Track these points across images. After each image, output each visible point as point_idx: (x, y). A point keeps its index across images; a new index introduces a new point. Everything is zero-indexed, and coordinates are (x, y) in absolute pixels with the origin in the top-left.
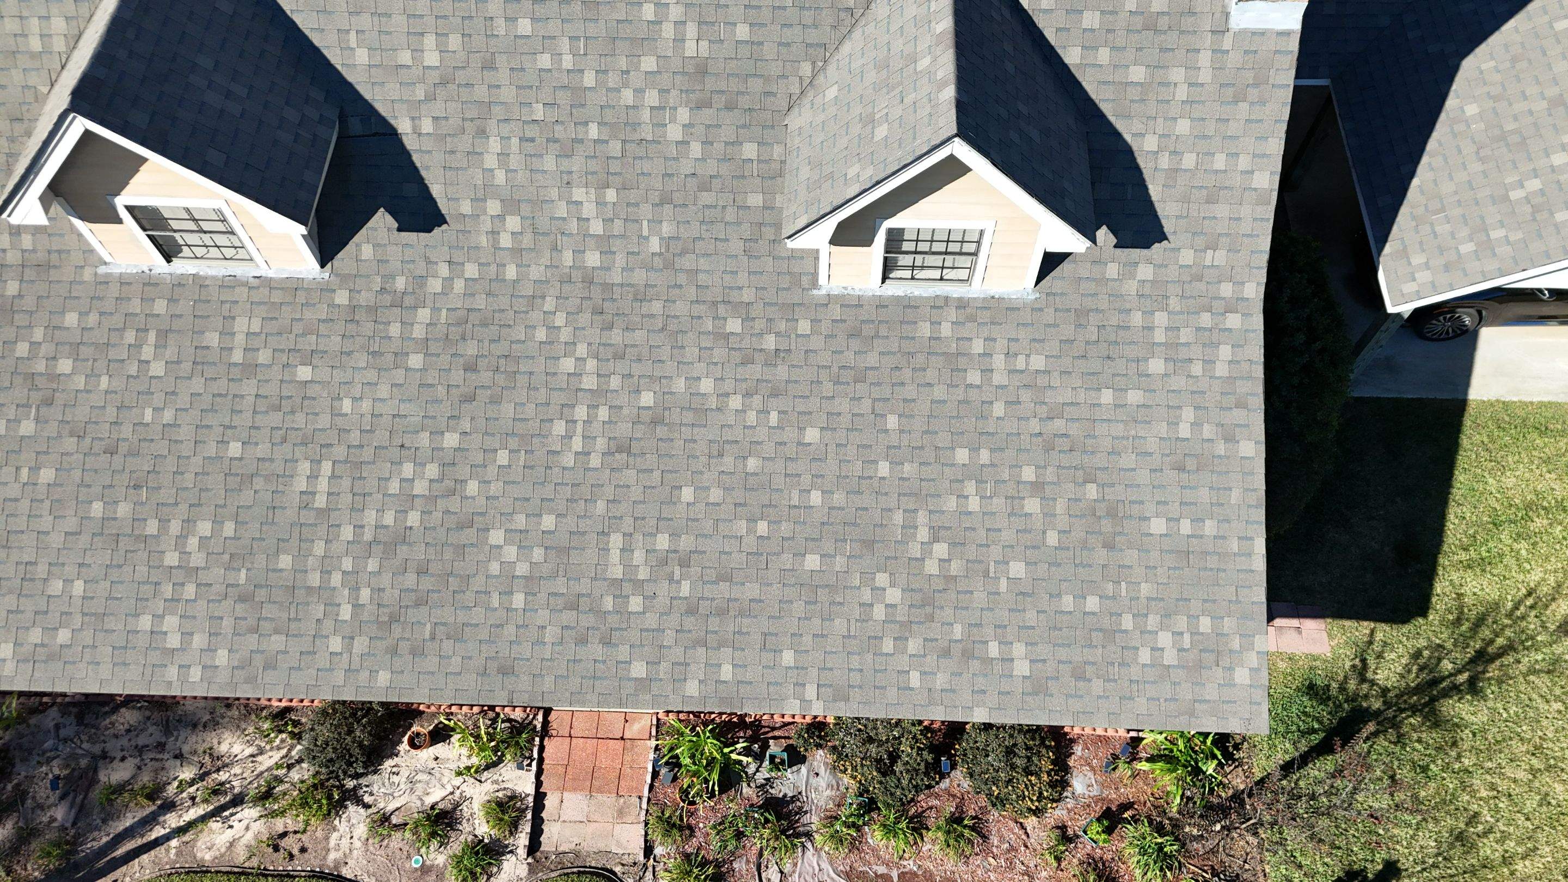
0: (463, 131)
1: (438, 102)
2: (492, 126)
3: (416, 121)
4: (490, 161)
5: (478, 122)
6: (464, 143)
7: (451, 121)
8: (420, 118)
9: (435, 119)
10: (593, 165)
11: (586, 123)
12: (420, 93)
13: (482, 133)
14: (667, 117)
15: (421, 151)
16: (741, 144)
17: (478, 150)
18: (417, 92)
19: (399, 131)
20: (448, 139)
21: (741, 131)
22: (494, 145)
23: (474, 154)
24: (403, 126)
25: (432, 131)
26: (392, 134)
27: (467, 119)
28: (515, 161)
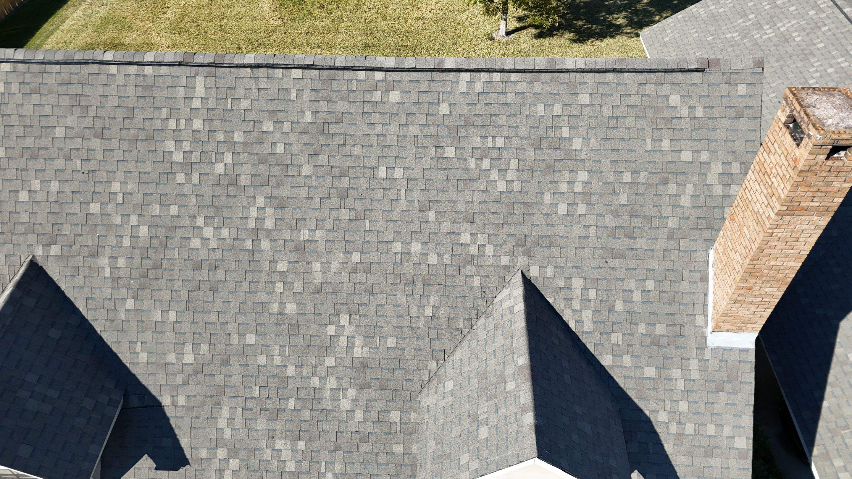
0: (205, 404)
1: (190, 386)
2: (225, 399)
3: (175, 398)
4: (222, 423)
5: (216, 398)
6: (206, 411)
7: (198, 398)
8: (177, 396)
9: (188, 396)
10: (290, 425)
11: (287, 399)
12: (179, 380)
13: (218, 405)
14: (341, 395)
15: (176, 417)
16: (389, 412)
17: (214, 416)
18: (177, 379)
19: (163, 404)
20: (195, 409)
21: (390, 404)
22: (226, 412)
23: (212, 419)
24: (166, 401)
25: (184, 404)
26: (157, 406)
27: (209, 396)
28: (239, 423)
